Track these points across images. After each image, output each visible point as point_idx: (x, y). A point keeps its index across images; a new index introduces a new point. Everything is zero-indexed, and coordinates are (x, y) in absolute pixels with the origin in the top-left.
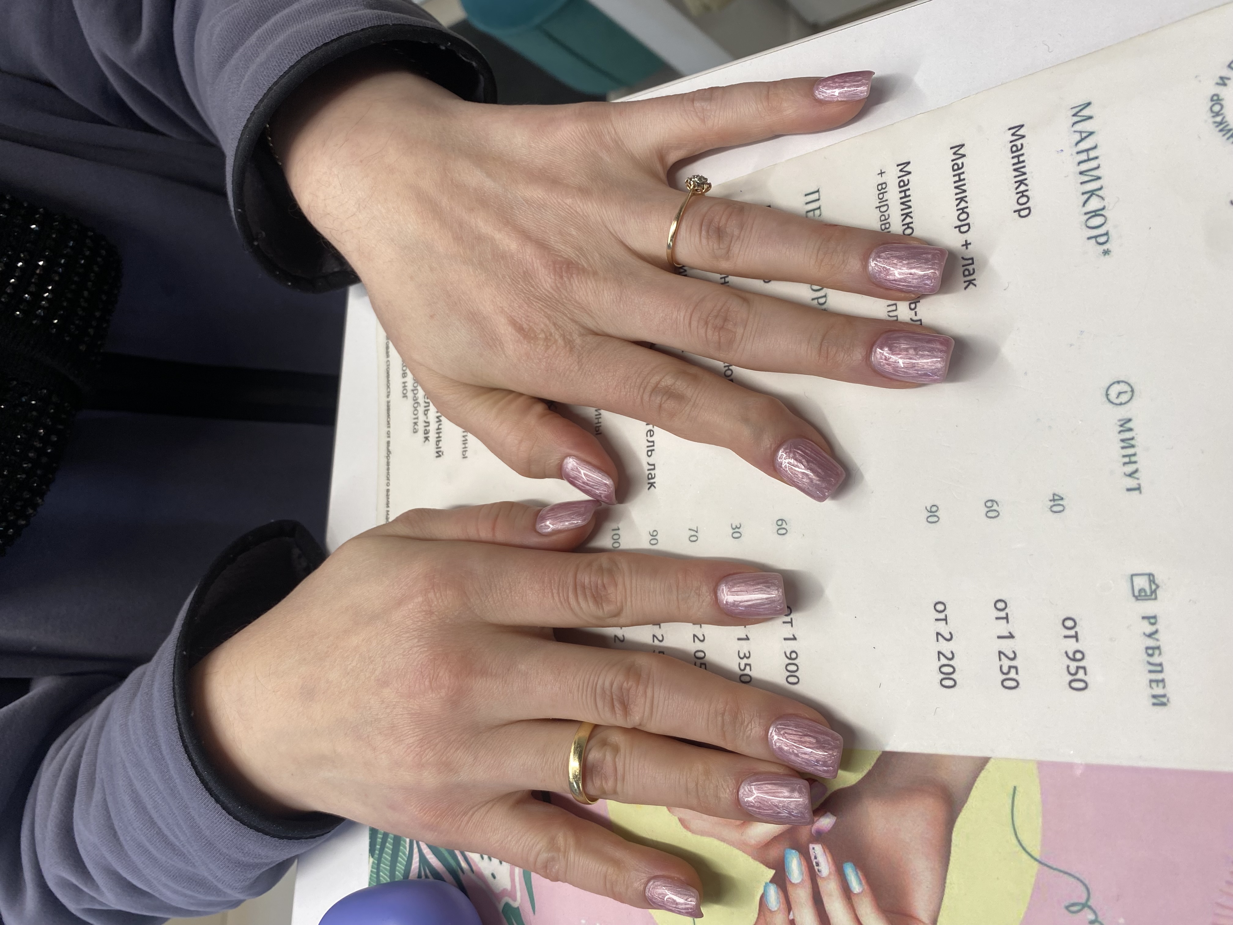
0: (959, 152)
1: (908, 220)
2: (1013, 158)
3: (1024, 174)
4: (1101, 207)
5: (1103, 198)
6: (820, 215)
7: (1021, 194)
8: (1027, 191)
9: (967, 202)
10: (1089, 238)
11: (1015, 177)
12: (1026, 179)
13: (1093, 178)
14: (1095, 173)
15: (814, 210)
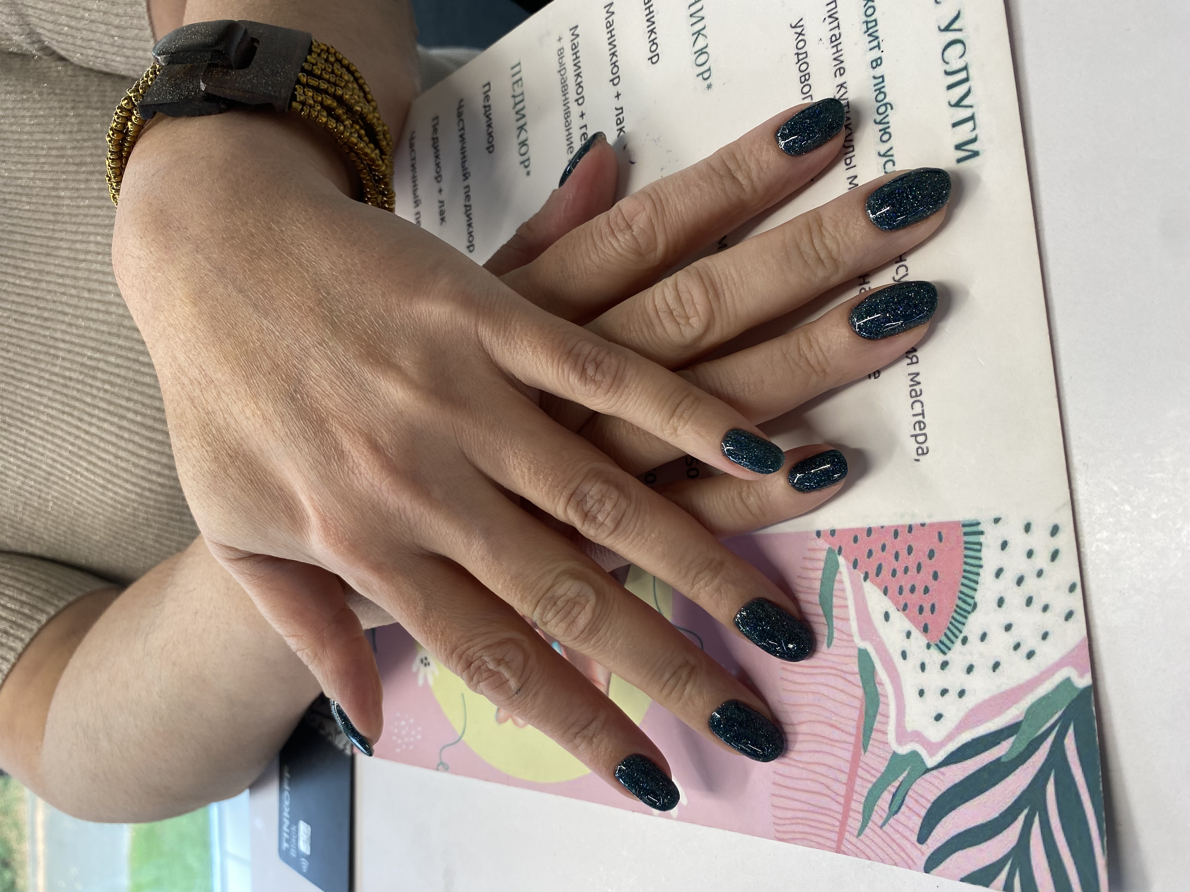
0: (610, 10)
1: (579, 80)
2: (646, 9)
3: (653, 23)
4: (705, 45)
5: (706, 37)
6: (522, 86)
7: (652, 43)
8: (656, 38)
9: (616, 56)
10: (698, 76)
11: (648, 27)
12: (655, 28)
13: (699, 19)
14: (700, 14)
15: (517, 82)
